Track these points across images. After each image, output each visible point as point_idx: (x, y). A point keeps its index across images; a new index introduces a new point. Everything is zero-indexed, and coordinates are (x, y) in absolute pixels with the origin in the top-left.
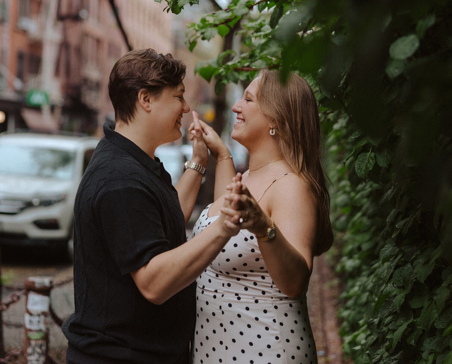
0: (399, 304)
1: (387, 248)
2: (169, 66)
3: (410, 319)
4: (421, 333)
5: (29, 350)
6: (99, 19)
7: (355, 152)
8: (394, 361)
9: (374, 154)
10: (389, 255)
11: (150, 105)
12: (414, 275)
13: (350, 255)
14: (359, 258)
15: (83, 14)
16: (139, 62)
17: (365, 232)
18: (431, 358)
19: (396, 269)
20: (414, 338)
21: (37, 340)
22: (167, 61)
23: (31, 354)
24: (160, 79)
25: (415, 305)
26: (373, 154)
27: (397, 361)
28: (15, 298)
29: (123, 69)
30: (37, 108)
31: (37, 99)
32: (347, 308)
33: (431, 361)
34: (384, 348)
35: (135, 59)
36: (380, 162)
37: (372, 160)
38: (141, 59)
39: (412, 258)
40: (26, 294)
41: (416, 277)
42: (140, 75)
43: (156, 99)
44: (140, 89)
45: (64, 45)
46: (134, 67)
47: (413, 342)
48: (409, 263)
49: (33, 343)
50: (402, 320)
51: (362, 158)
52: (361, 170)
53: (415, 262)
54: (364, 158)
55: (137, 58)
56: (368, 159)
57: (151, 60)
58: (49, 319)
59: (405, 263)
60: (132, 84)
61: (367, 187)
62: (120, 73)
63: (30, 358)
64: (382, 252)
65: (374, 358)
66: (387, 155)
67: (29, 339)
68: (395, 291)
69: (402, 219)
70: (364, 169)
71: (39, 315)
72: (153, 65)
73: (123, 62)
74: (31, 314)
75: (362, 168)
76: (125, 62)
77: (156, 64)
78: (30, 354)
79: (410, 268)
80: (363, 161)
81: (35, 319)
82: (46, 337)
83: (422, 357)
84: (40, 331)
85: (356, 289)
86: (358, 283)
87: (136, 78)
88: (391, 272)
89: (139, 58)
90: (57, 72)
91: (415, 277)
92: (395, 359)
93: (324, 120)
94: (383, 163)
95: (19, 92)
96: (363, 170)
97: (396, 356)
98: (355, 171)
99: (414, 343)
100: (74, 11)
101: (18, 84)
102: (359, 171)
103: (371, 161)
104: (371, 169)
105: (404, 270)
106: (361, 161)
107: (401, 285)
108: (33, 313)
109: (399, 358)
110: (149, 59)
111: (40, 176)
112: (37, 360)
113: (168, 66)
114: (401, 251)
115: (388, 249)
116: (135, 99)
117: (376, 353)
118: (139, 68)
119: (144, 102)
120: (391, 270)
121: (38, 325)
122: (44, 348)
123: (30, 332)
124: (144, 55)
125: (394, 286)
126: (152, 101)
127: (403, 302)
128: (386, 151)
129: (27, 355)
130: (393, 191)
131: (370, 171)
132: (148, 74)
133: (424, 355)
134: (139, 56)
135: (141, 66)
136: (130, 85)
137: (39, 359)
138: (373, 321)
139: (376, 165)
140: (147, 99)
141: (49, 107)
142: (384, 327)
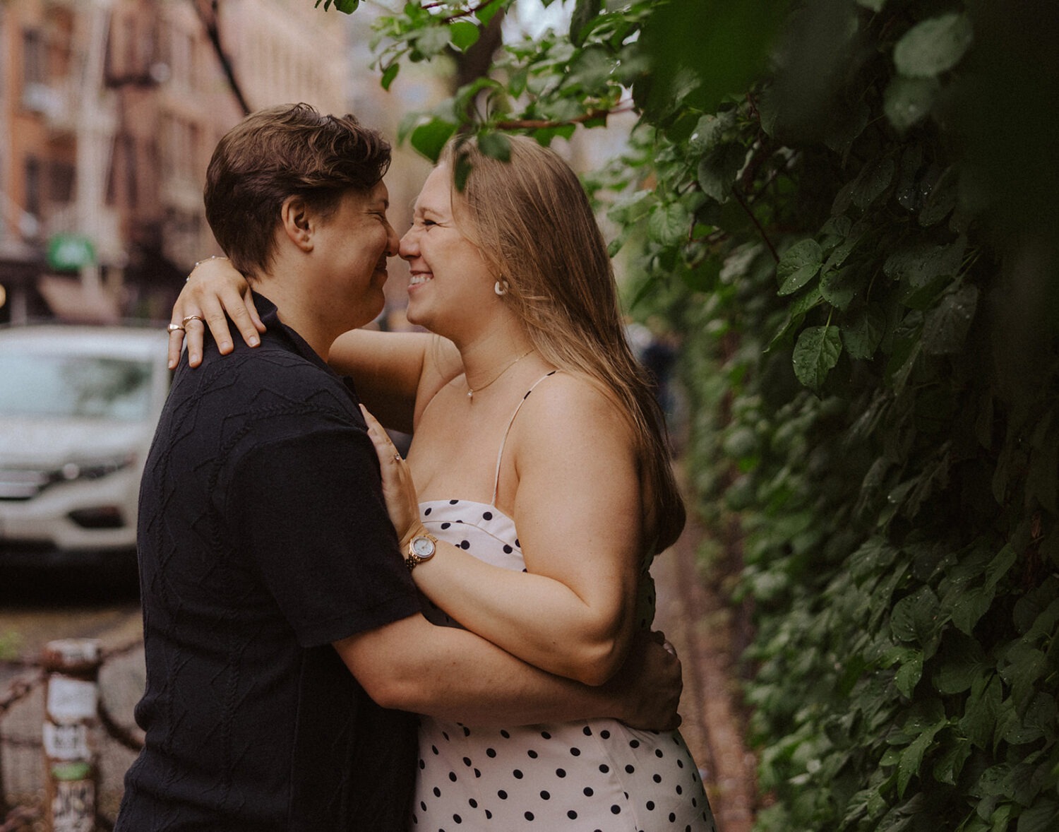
0: (909, 686)
1: (868, 551)
2: (353, 142)
3: (938, 721)
4: (967, 754)
5: (58, 805)
6: (193, 81)
7: (791, 326)
8: (902, 820)
9: (838, 329)
10: (872, 566)
11: (310, 236)
12: (943, 615)
13: (764, 563)
14: (787, 571)
15: (159, 72)
16: (280, 132)
17: (797, 510)
18: (1001, 816)
19: (898, 600)
20: (952, 767)
21: (72, 781)
22: (346, 131)
23: (61, 814)
24: (332, 171)
25: (948, 684)
26: (835, 329)
27: (908, 820)
28: (21, 690)
29: (239, 152)
30: (71, 274)
31: (69, 254)
32: (761, 682)
33: (1002, 826)
34: (877, 791)
35: (268, 127)
36: (853, 347)
37: (834, 343)
38: (285, 125)
39: (934, 573)
40: (45, 681)
41: (951, 620)
42: (284, 163)
43: (326, 220)
44: (285, 196)
45: (123, 140)
46: (269, 145)
47: (949, 777)
48: (927, 586)
49: (65, 788)
50: (917, 723)
51: (808, 341)
52: (808, 368)
53: (941, 583)
54: (813, 341)
55: (273, 124)
56: (825, 342)
57: (308, 127)
58: (99, 733)
59: (916, 585)
60: (264, 185)
61: (806, 409)
62: (234, 160)
63: (61, 822)
64: (855, 560)
65: (849, 811)
66: (869, 329)
67: (55, 781)
68: (898, 654)
69: (904, 479)
70: (816, 366)
71: (75, 726)
72: (312, 139)
73: (240, 135)
74: (57, 725)
75: (811, 364)
76: (245, 134)
77: (320, 136)
78: (59, 811)
79: (929, 598)
80: (811, 346)
81: (67, 735)
82: (94, 774)
83: (975, 814)
84: (79, 760)
85: (783, 638)
86: (786, 626)
87: (275, 171)
88: (882, 609)
89: (279, 123)
90: (110, 196)
91: (947, 619)
92: (905, 816)
93: (705, 257)
94: (859, 349)
95: (32, 242)
96: (811, 370)
97: (905, 807)
98: (794, 372)
99: (954, 779)
100: (139, 67)
101: (28, 225)
102: (804, 371)
103: (831, 346)
104: (833, 366)
105: (915, 603)
106: (806, 348)
107: (911, 640)
108: (62, 722)
109: (912, 812)
110: (303, 126)
111: (79, 414)
112: (76, 826)
113: (350, 142)
114: (902, 556)
115: (869, 553)
116: (274, 220)
117: (852, 800)
118: (280, 146)
119: (297, 228)
120: (880, 603)
121: (75, 747)
122: (89, 798)
123: (58, 764)
124: (289, 118)
125: (892, 641)
126: (314, 227)
127: (919, 679)
128: (867, 322)
129: (53, 815)
130: (875, 416)
131: (830, 370)
132: (303, 159)
133: (983, 809)
134: (278, 119)
135: (285, 142)
136: (260, 187)
137: (79, 824)
138: (839, 722)
139: (844, 356)
140: (302, 220)
141: (97, 270)
142: (868, 737)
